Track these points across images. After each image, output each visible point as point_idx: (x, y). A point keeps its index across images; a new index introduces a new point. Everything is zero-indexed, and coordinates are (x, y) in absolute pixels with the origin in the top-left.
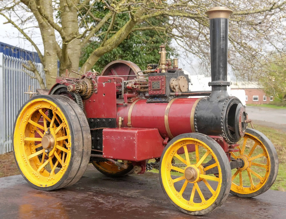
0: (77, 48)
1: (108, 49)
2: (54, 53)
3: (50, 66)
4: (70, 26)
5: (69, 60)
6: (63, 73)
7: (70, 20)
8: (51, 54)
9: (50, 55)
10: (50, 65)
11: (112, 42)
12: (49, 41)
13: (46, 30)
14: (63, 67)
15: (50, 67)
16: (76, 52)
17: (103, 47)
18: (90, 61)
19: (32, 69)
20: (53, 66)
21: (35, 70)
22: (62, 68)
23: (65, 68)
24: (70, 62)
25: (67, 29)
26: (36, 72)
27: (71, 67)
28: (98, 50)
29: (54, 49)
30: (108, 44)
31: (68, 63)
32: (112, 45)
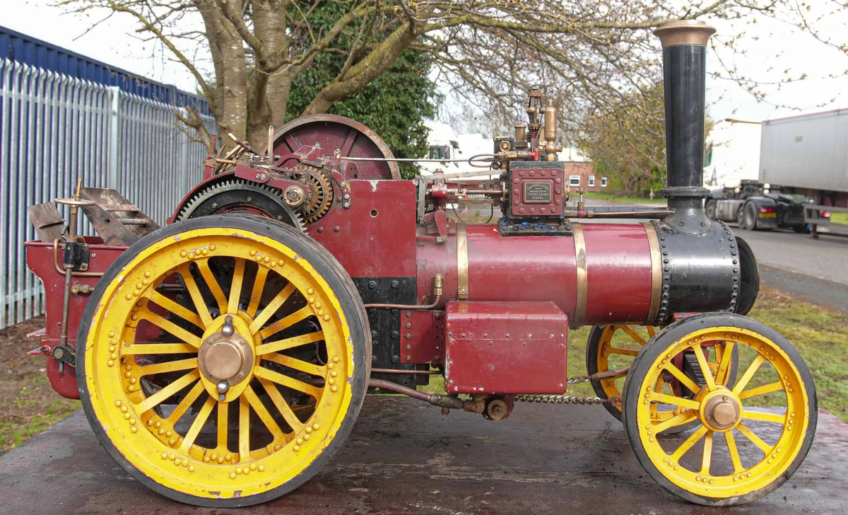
0: (282, 83)
1: (352, 86)
2: (241, 93)
3: (233, 118)
4: (272, 39)
5: (268, 105)
6: (253, 131)
7: (271, 26)
8: (235, 94)
9: (234, 96)
10: (233, 115)
11: (363, 73)
12: (234, 68)
13: (228, 47)
14: (255, 119)
15: (232, 120)
16: (282, 90)
17: (341, 83)
18: (314, 110)
19: (195, 124)
20: (237, 118)
21: (200, 125)
22: (252, 122)
23: (259, 121)
24: (270, 110)
25: (266, 44)
26: (202, 129)
27: (271, 120)
28: (331, 89)
29: (241, 85)
30: (352, 77)
31: (265, 112)
32: (362, 80)
